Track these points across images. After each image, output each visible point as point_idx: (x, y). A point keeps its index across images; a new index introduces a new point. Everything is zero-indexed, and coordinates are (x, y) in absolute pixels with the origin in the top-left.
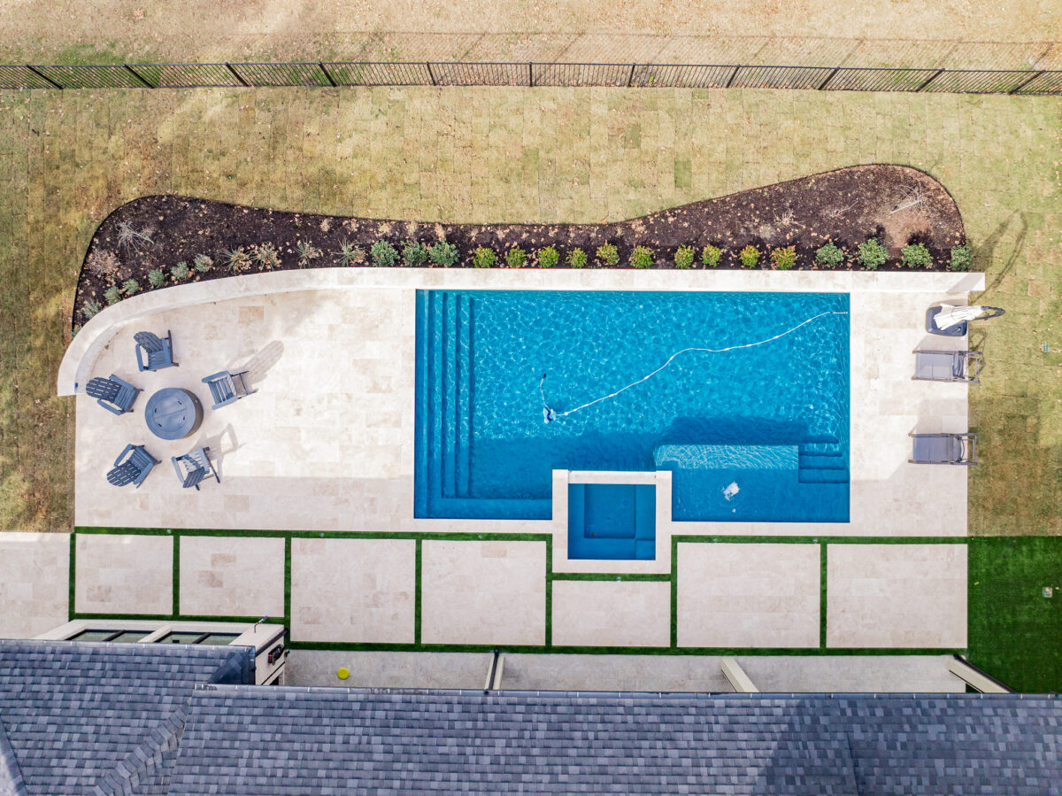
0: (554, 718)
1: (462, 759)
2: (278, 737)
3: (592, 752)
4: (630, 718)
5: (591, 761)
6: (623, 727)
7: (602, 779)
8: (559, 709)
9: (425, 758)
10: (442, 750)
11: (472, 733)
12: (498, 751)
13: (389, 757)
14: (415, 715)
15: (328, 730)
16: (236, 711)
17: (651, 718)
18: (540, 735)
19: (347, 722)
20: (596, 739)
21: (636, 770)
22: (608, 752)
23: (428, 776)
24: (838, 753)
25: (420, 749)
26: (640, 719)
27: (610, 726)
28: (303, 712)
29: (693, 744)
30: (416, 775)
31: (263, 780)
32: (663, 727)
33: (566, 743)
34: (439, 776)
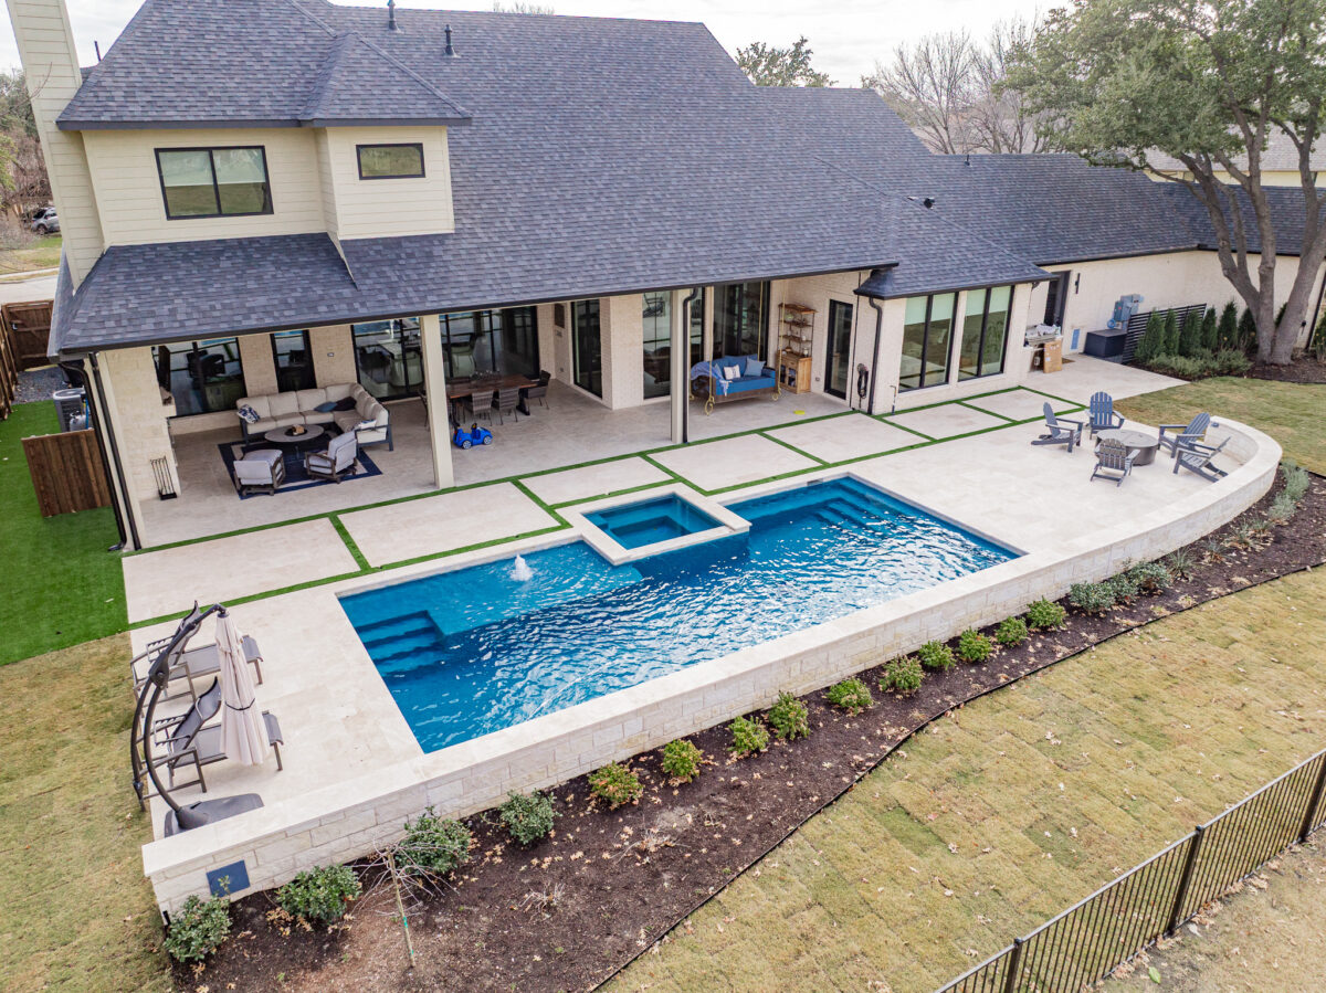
0: (634, 274)
1: (688, 245)
2: (821, 244)
3: (591, 258)
4: (569, 281)
5: (591, 253)
6: (572, 275)
7: (574, 244)
9: (714, 243)
10: (706, 249)
11: (691, 259)
12: (665, 252)
13: (738, 241)
15: (792, 251)
17: (552, 282)
18: (639, 263)
20: (592, 266)
21: (550, 251)
22: (579, 259)
23: (705, 235)
24: (364, 276)
25: (721, 248)
26: (561, 281)
27: (585, 274)
29: (507, 270)
30: (714, 234)
31: (809, 223)
32: (538, 278)
33: (615, 261)
34: (698, 235)
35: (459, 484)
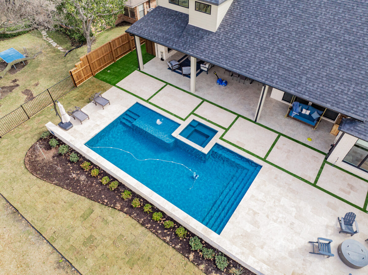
0: (248, 69)
2: (337, 94)
3: (242, 58)
4: (227, 62)
5: (243, 56)
6: (230, 60)
7: (242, 51)
8: (245, 71)
9: (290, 72)
10: (284, 72)
11: (273, 74)
12: (268, 66)
13: (301, 76)
14: (288, 85)
16: (350, 108)
18: (254, 66)
19: (311, 90)
20: (239, 60)
22: (238, 56)
23: (291, 67)
24: (183, 37)
25: (291, 75)
26: (225, 61)
27: (234, 62)
28: (325, 98)
29: (215, 51)
30: (295, 68)
31: (345, 83)
32: (220, 57)
33: (248, 62)
34: (288, 66)
35: (196, 94)
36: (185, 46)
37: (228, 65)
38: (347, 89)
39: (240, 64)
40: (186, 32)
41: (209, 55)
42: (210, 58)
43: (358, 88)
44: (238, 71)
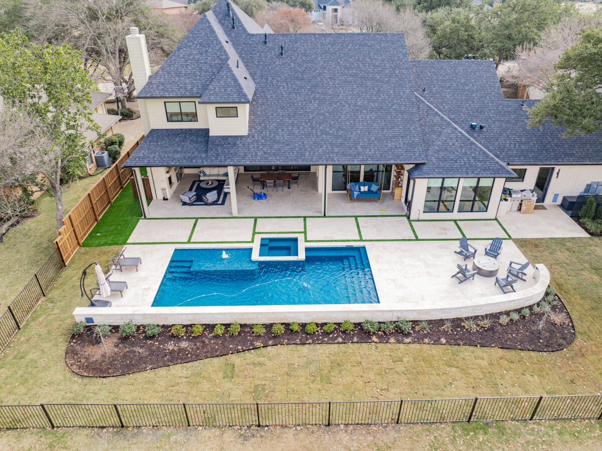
0: (303, 158)
1: (332, 147)
2: (393, 151)
3: (291, 149)
4: (278, 158)
5: (292, 147)
6: (280, 156)
7: (288, 143)
9: (344, 146)
10: (339, 149)
11: (330, 153)
12: (321, 149)
13: (356, 146)
14: (349, 157)
15: (377, 153)
16: (409, 157)
17: (271, 158)
18: (308, 153)
19: (371, 155)
20: (289, 153)
21: (277, 145)
22: (286, 149)
23: (342, 142)
24: (212, 150)
25: (346, 149)
26: (275, 158)
27: (285, 156)
28: (387, 157)
29: (258, 152)
30: (346, 142)
31: (393, 140)
32: (267, 156)
33: (299, 151)
34: (339, 142)
35: (240, 216)
36: (219, 158)
37: (281, 160)
38: (397, 144)
39: (293, 156)
40: (212, 144)
41: (254, 158)
42: (257, 161)
43: (405, 140)
44: (294, 162)
